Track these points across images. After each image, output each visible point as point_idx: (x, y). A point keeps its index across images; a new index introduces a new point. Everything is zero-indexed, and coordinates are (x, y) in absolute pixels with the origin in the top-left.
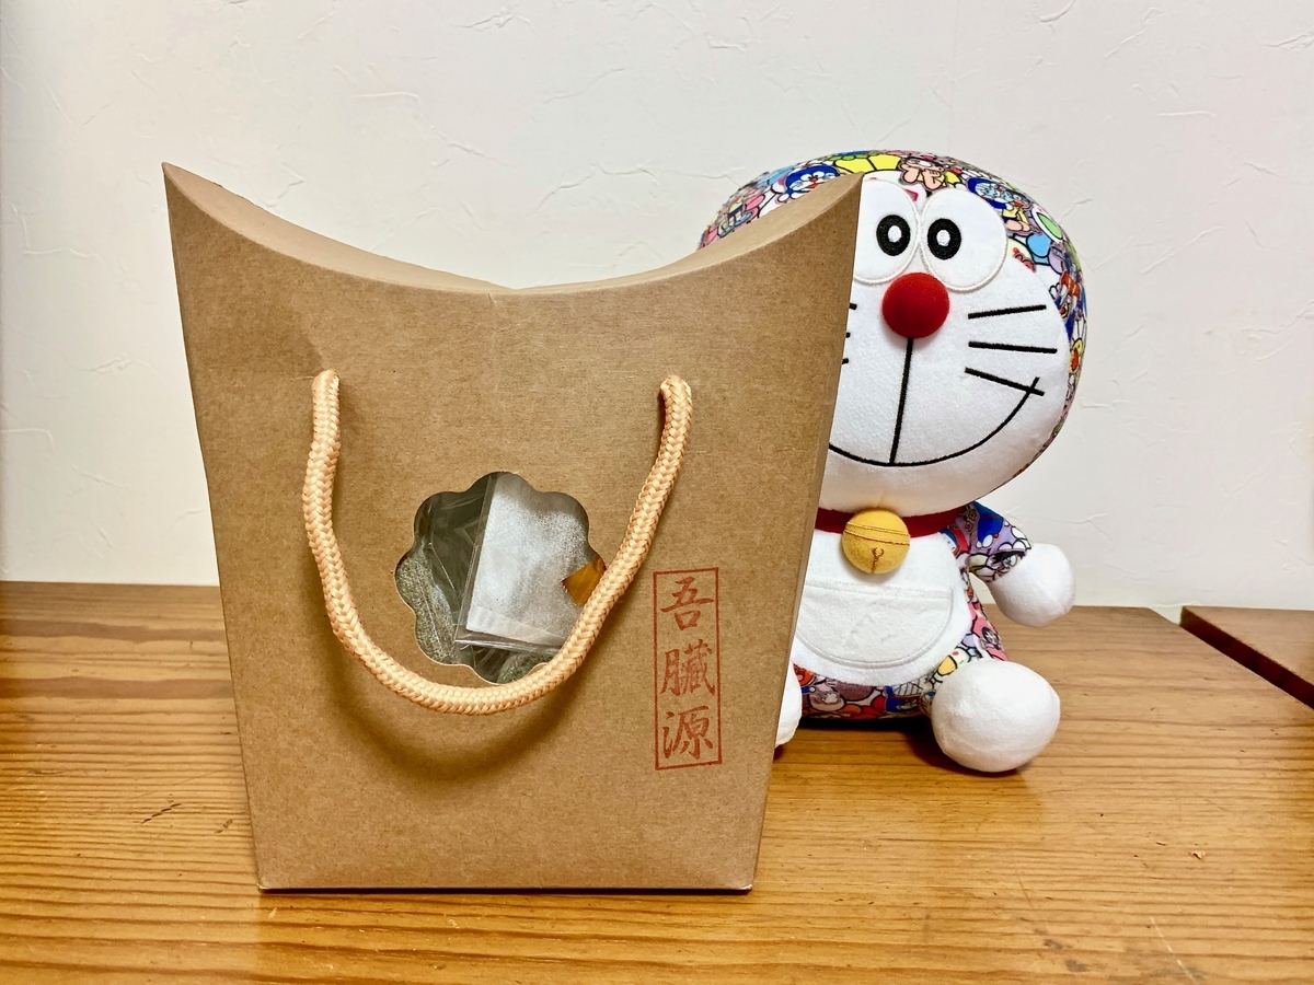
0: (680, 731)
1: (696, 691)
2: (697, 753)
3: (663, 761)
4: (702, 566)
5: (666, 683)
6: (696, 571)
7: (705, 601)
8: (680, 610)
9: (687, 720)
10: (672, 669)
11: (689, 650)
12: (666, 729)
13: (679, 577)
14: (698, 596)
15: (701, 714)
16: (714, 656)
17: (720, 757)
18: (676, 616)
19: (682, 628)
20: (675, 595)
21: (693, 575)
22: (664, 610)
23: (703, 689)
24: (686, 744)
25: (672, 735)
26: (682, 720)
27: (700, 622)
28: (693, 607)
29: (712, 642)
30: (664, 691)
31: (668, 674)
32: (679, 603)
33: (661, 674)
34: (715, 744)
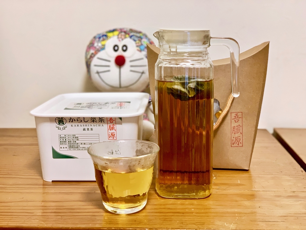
0: (235, 140)
1: (238, 133)
2: (238, 144)
3: (232, 145)
4: (239, 112)
5: (233, 132)
6: (238, 112)
7: (240, 118)
8: (235, 119)
9: (237, 138)
10: (234, 129)
11: (237, 126)
13: (235, 113)
14: (239, 117)
15: (239, 138)
16: (241, 128)
17: (243, 145)
18: (235, 120)
19: (236, 122)
20: (234, 117)
21: (238, 113)
22: (233, 119)
23: (239, 133)
24: (236, 143)
25: (234, 141)
26: (236, 138)
27: (239, 121)
28: (238, 119)
29: (241, 125)
30: (232, 133)
31: (233, 131)
32: (235, 118)
33: (232, 130)
34: (242, 143)
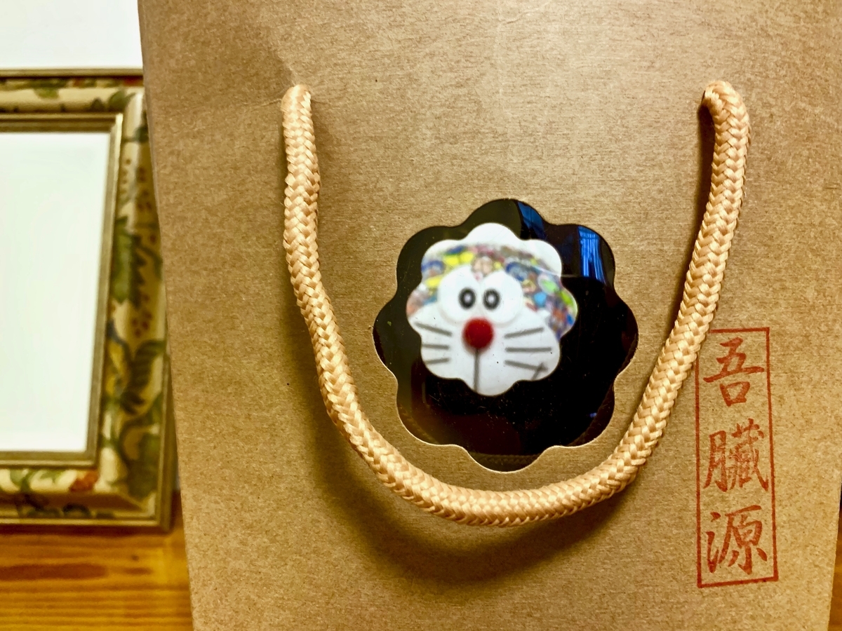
0: (728, 537)
1: (746, 485)
2: (748, 567)
3: (707, 577)
4: (751, 325)
5: (710, 475)
6: (744, 330)
7: (755, 369)
8: (727, 381)
9: (736, 523)
10: (717, 457)
11: (738, 433)
12: (711, 535)
13: (724, 338)
14: (747, 364)
15: (753, 516)
16: (767, 439)
17: (776, 572)
18: (722, 388)
19: (729, 403)
20: (720, 360)
21: (741, 335)
22: (708, 380)
23: (754, 484)
24: (735, 554)
25: (718, 543)
26: (730, 523)
27: (750, 397)
28: (741, 377)
29: (763, 424)
30: (708, 484)
31: (713, 465)
32: (725, 372)
33: (705, 463)
34: (770, 555)
